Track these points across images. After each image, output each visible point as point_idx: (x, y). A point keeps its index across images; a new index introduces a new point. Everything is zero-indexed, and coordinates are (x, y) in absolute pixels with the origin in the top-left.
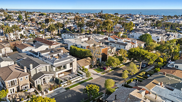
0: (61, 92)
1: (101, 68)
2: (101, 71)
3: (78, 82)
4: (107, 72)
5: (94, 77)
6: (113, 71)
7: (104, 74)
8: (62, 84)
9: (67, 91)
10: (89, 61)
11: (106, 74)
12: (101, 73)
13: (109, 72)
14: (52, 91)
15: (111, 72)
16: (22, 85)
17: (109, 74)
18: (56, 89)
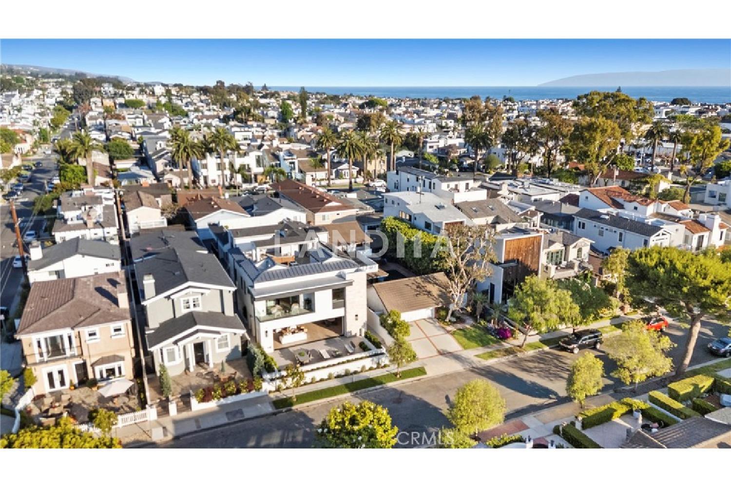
0: (249, 413)
1: (487, 330)
2: (484, 343)
3: (348, 380)
4: (508, 352)
5: (437, 368)
6: (547, 348)
7: (491, 362)
8: (267, 376)
9: (275, 414)
10: (435, 290)
11: (504, 359)
12: (481, 350)
13: (519, 355)
14: (212, 405)
15: (531, 352)
16: (94, 360)
17: (518, 364)
18: (231, 399)
